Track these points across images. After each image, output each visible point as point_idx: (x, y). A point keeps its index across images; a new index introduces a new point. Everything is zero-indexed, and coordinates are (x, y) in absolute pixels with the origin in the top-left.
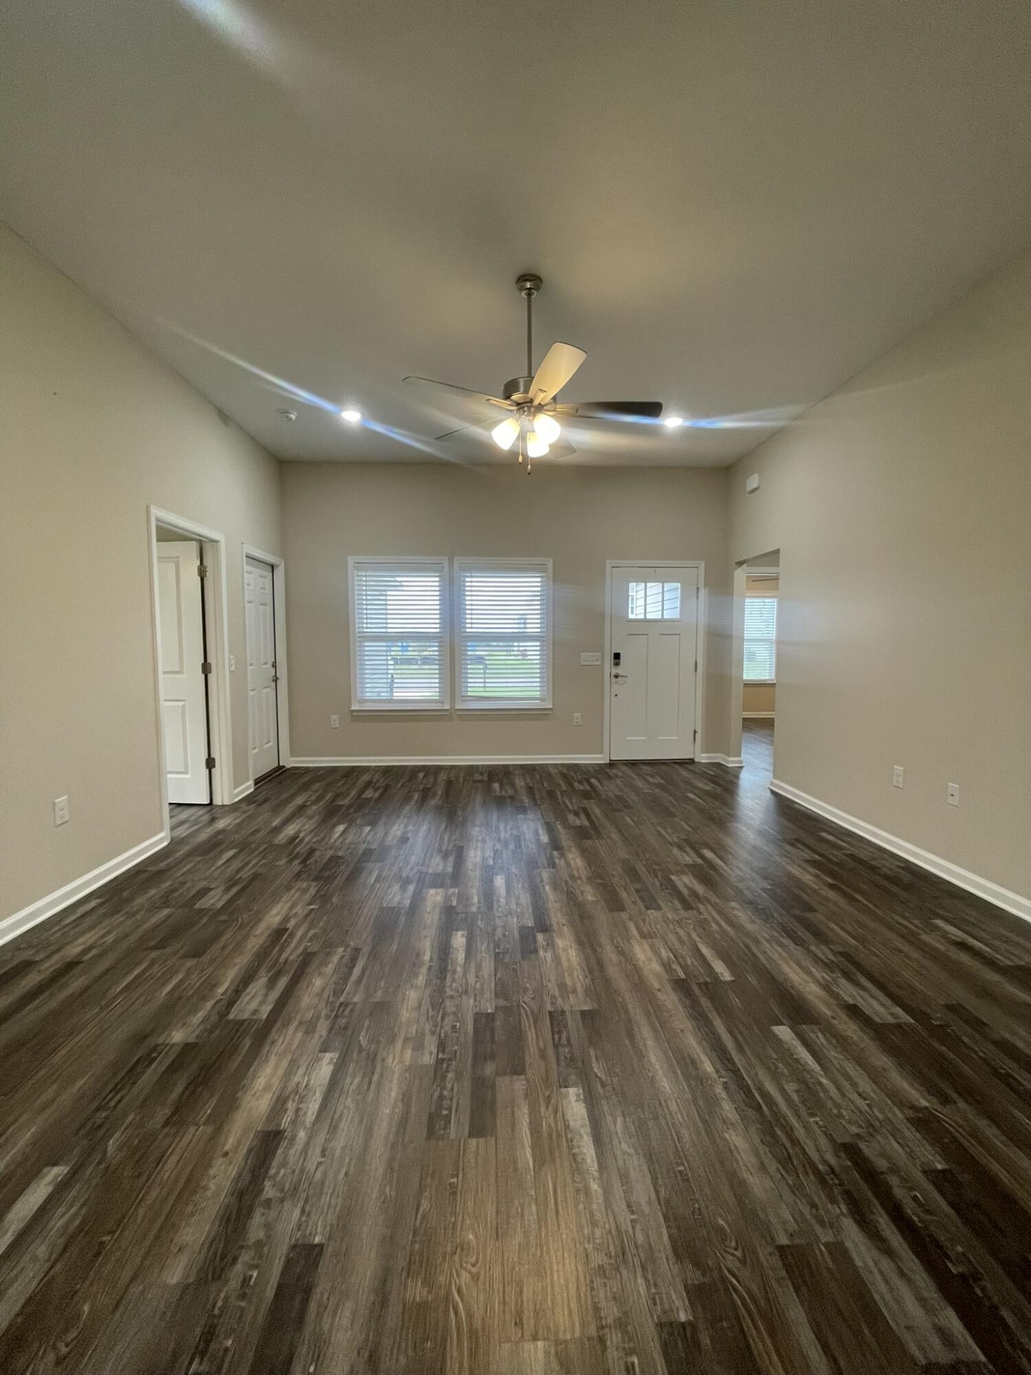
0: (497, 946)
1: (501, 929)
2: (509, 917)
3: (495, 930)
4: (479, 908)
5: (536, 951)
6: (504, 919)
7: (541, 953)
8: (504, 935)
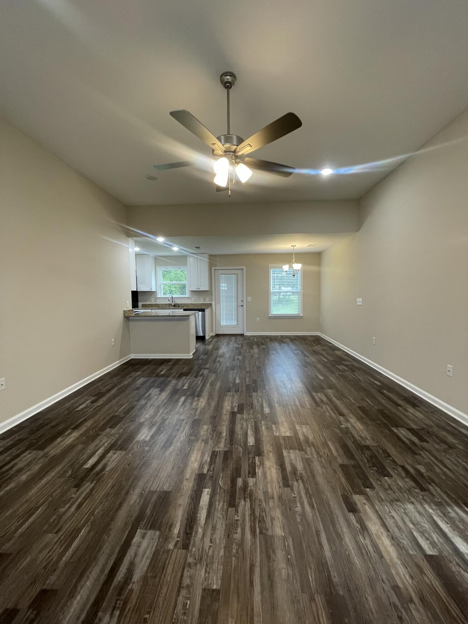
0: (252, 408)
1: (250, 413)
2: (247, 418)
3: (253, 413)
4: (261, 423)
5: (238, 406)
6: (249, 417)
7: (237, 405)
8: (249, 411)
